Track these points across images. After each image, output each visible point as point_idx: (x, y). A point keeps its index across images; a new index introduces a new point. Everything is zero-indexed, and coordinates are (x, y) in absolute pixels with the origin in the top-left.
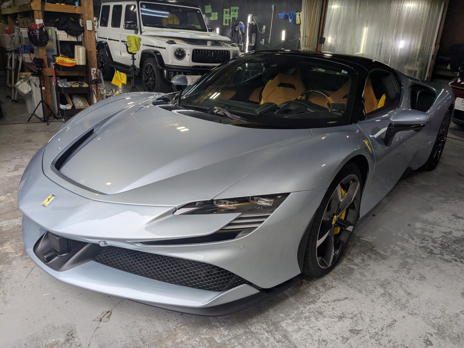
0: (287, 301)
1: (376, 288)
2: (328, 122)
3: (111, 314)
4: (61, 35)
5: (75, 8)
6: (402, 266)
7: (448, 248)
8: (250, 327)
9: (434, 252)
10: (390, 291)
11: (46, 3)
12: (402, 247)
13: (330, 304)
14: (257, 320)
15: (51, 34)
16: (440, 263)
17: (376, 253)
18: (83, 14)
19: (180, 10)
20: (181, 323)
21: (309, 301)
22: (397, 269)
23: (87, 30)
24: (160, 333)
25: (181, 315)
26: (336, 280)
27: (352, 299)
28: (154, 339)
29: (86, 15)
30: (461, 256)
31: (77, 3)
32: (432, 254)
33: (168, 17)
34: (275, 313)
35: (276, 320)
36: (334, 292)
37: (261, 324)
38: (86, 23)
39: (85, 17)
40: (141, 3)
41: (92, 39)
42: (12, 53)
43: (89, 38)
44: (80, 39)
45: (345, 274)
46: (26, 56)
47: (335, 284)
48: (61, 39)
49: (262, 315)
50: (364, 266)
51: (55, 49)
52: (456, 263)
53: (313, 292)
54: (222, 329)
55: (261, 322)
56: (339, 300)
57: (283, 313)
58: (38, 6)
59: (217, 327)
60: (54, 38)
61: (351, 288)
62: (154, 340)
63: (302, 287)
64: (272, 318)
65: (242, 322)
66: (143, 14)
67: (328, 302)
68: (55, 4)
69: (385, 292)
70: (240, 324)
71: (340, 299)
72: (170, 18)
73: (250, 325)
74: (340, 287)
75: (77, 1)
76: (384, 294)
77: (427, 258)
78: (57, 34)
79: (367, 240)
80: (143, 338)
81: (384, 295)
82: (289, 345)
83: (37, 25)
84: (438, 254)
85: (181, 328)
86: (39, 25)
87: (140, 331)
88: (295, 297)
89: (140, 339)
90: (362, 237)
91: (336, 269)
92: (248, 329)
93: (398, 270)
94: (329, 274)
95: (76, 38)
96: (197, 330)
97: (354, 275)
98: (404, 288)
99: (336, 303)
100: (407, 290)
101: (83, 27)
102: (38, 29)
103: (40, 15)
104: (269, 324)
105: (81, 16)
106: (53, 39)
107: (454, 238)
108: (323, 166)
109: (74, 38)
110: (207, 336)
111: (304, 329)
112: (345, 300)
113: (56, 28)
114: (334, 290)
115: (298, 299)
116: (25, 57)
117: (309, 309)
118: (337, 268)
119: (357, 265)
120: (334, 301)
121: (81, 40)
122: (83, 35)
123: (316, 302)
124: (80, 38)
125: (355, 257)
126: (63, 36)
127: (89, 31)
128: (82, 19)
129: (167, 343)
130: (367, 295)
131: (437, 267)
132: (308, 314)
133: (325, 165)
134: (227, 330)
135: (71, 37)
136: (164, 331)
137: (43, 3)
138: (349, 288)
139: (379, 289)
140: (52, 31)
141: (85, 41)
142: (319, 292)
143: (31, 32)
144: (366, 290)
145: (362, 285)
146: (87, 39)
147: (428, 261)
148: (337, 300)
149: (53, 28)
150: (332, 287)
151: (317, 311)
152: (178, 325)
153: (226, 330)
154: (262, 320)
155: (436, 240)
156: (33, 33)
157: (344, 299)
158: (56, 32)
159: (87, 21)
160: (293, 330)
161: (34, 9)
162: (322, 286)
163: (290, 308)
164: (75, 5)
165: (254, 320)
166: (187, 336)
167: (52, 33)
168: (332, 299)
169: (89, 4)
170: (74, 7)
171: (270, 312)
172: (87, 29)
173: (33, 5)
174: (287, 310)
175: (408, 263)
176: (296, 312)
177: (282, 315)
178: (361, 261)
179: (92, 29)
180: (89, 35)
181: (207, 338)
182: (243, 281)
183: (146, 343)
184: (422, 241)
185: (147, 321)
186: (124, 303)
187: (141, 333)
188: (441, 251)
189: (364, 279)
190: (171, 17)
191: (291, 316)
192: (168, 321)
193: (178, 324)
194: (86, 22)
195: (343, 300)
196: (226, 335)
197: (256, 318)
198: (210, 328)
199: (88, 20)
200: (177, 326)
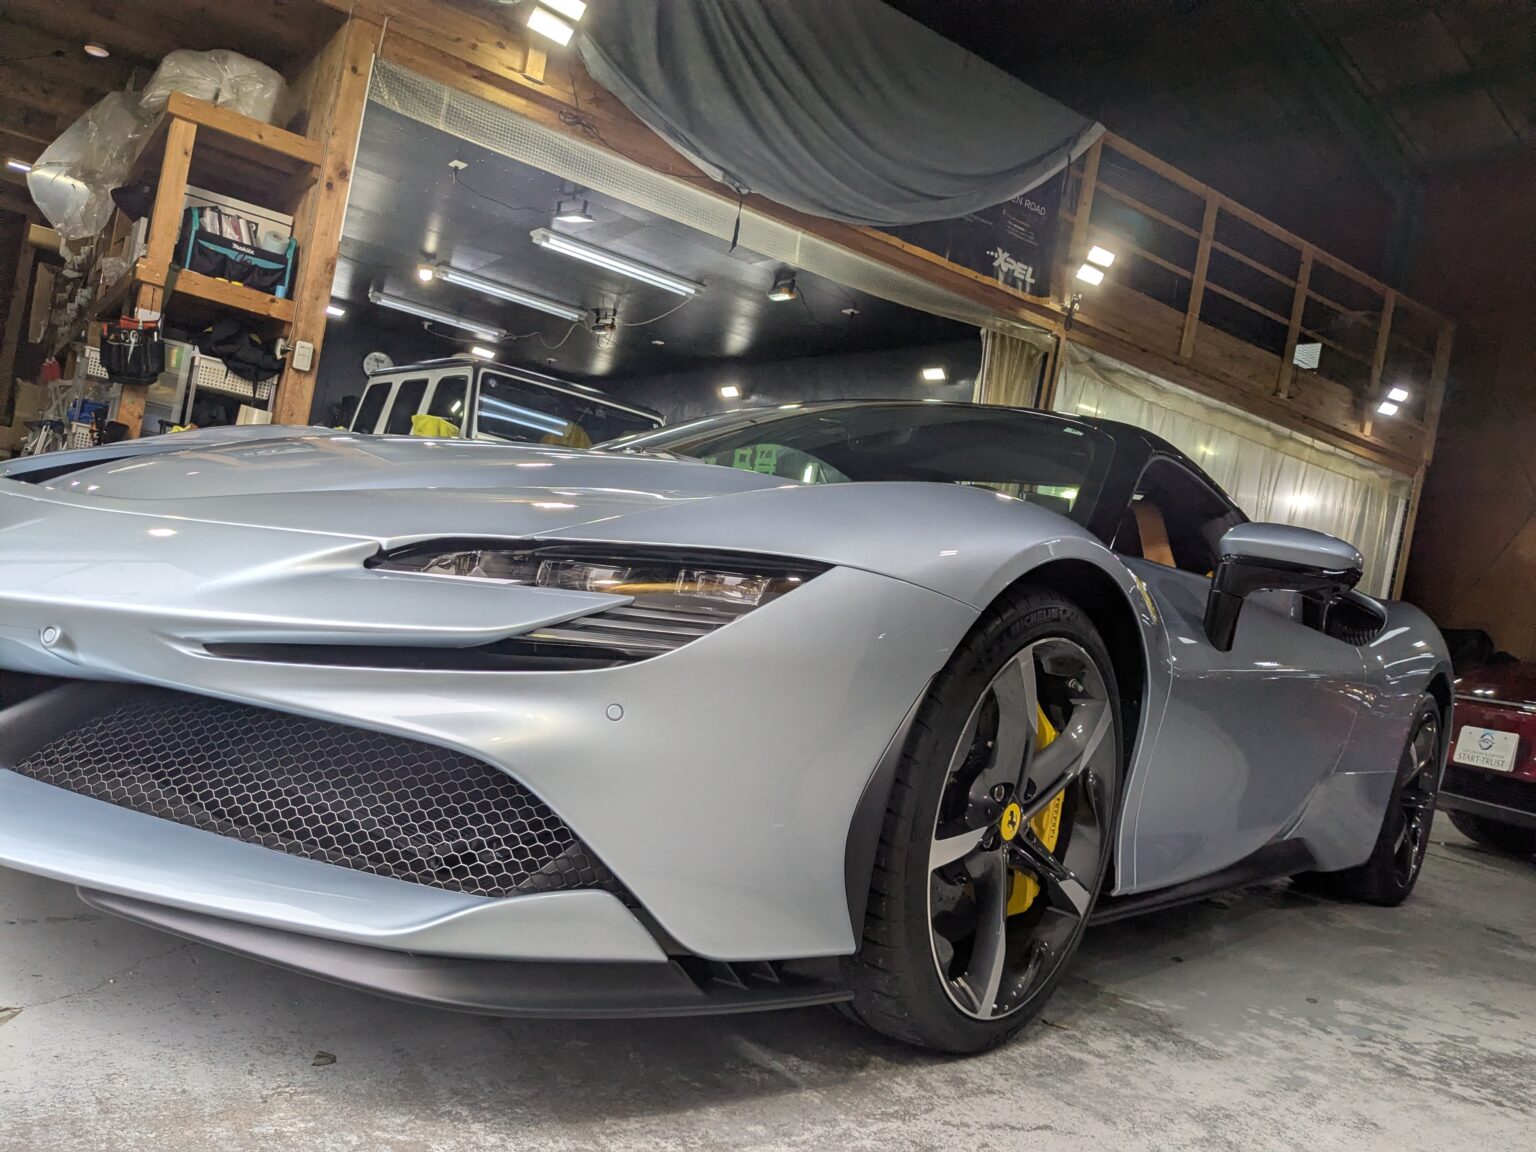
1: (1176, 1122)
3: (11, 1017)
4: (208, 370)
5: (273, 301)
6: (1284, 1086)
7: (1467, 1073)
8: (603, 1139)
9: (1410, 1072)
10: (1230, 1137)
11: (186, 270)
12: (1283, 1042)
13: (972, 1130)
15: (177, 361)
16: (1437, 1102)
17: (1178, 1040)
18: (291, 323)
19: (600, 413)
20: (305, 1085)
21: (882, 1112)
22: (1263, 1089)
23: (291, 370)
24: (195, 1099)
25: (314, 1065)
26: (1008, 1077)
27: (1070, 1133)
28: (156, 1108)
29: (301, 326)
30: (1519, 1097)
31: (281, 290)
32: (1403, 1075)
33: (561, 434)
34: (726, 1120)
35: (726, 1139)
36: (995, 1104)
37: (658, 1140)
38: (294, 349)
39: (296, 331)
40: (485, 374)
41: (303, 397)
42: (41, 427)
43: (292, 392)
44: (264, 392)
45: (1050, 1069)
46: (80, 430)
47: (1000, 1083)
48: (202, 380)
49: (669, 1116)
50: (1130, 1062)
51: (177, 408)
52: (1502, 1109)
53: (906, 1090)
54: (475, 1127)
55: (660, 1134)
56: (1013, 1128)
57: (764, 1124)
58: (156, 272)
59: (458, 1118)
60: (183, 375)
61: (1069, 1104)
62: (154, 1112)
63: (864, 1074)
64: (711, 1132)
65: (577, 1122)
66: (484, 414)
67: (967, 1126)
68: (211, 279)
69: (1211, 1137)
71: (1019, 1126)
72: (568, 439)
73: (607, 1135)
74: (1023, 1096)
75: (283, 285)
76: (1207, 1140)
77: (1384, 1082)
78: (196, 363)
79: (1146, 1007)
80: (108, 1099)
81: (1206, 1144)
83: (138, 322)
84: (1427, 1079)
85: (295, 1098)
86: (144, 322)
87: (109, 1078)
88: (825, 1092)
89: (93, 1098)
90: (1126, 998)
91: (1012, 1052)
92: (596, 1143)
93: (1268, 1092)
94: (981, 1058)
95: (251, 388)
96: (363, 1111)
97: (1086, 1076)
98: (1292, 1139)
99: (996, 1132)
100: (1302, 1145)
101: (284, 360)
102: (138, 331)
103: (156, 298)
104: (694, 1143)
105: (286, 327)
106: (177, 379)
107: (1485, 1054)
108: (945, 553)
109: (247, 387)
110: (400, 1137)
112: (1039, 1131)
113: (197, 349)
114: (995, 1100)
115: (839, 1100)
116: (74, 434)
117: (881, 1131)
118: (1017, 1049)
119: (1099, 1055)
120: (993, 1127)
121: (265, 395)
122: (275, 382)
123: (915, 1118)
124: (266, 391)
125: (1094, 1035)
126: (213, 374)
127: (298, 371)
128: (286, 338)
129: (209, 1129)
130: (1136, 1134)
131: (1424, 1107)
132: (874, 1142)
133: (953, 553)
134: (501, 1133)
135: (236, 380)
136: (214, 1095)
137: (178, 267)
138: (1061, 1104)
139: (1186, 1127)
140: (181, 354)
141: (279, 401)
142: (931, 1094)
143: (112, 337)
144: (1129, 1119)
145: (1118, 1106)
146: (286, 396)
147: (1388, 1089)
148: (1006, 1125)
149: (188, 347)
150: (991, 1092)
151: (913, 1142)
152: (287, 1090)
153: (493, 1132)
154: (664, 1129)
155: (1417, 1047)
156: (117, 339)
157: (1035, 1129)
158: (193, 359)
159: (298, 342)
161: (143, 278)
162: (946, 1081)
163: (796, 1116)
164: (273, 293)
165: (633, 1124)
166: (312, 1124)
167: (179, 361)
168: (984, 1121)
169: (317, 299)
170: (270, 296)
171: (707, 1114)
172: (295, 365)
173: (144, 267)
174: (784, 1120)
175: (1308, 1081)
176: (819, 1130)
177: (760, 1129)
178: (1115, 1049)
179: (307, 369)
180: (295, 384)
181: (399, 1142)
182: (592, 873)
183: (115, 1113)
184: (1364, 1043)
185: (156, 1057)
186: (90, 1000)
187: (109, 1085)
188: (1437, 1073)
189: (1126, 1091)
190: (570, 435)
191: (793, 1138)
192: (250, 1073)
193: (287, 1086)
194: (295, 345)
195: (1028, 1131)
196: (487, 1144)
197: (641, 1119)
198: (427, 1118)
199: (302, 340)
200: (279, 1090)
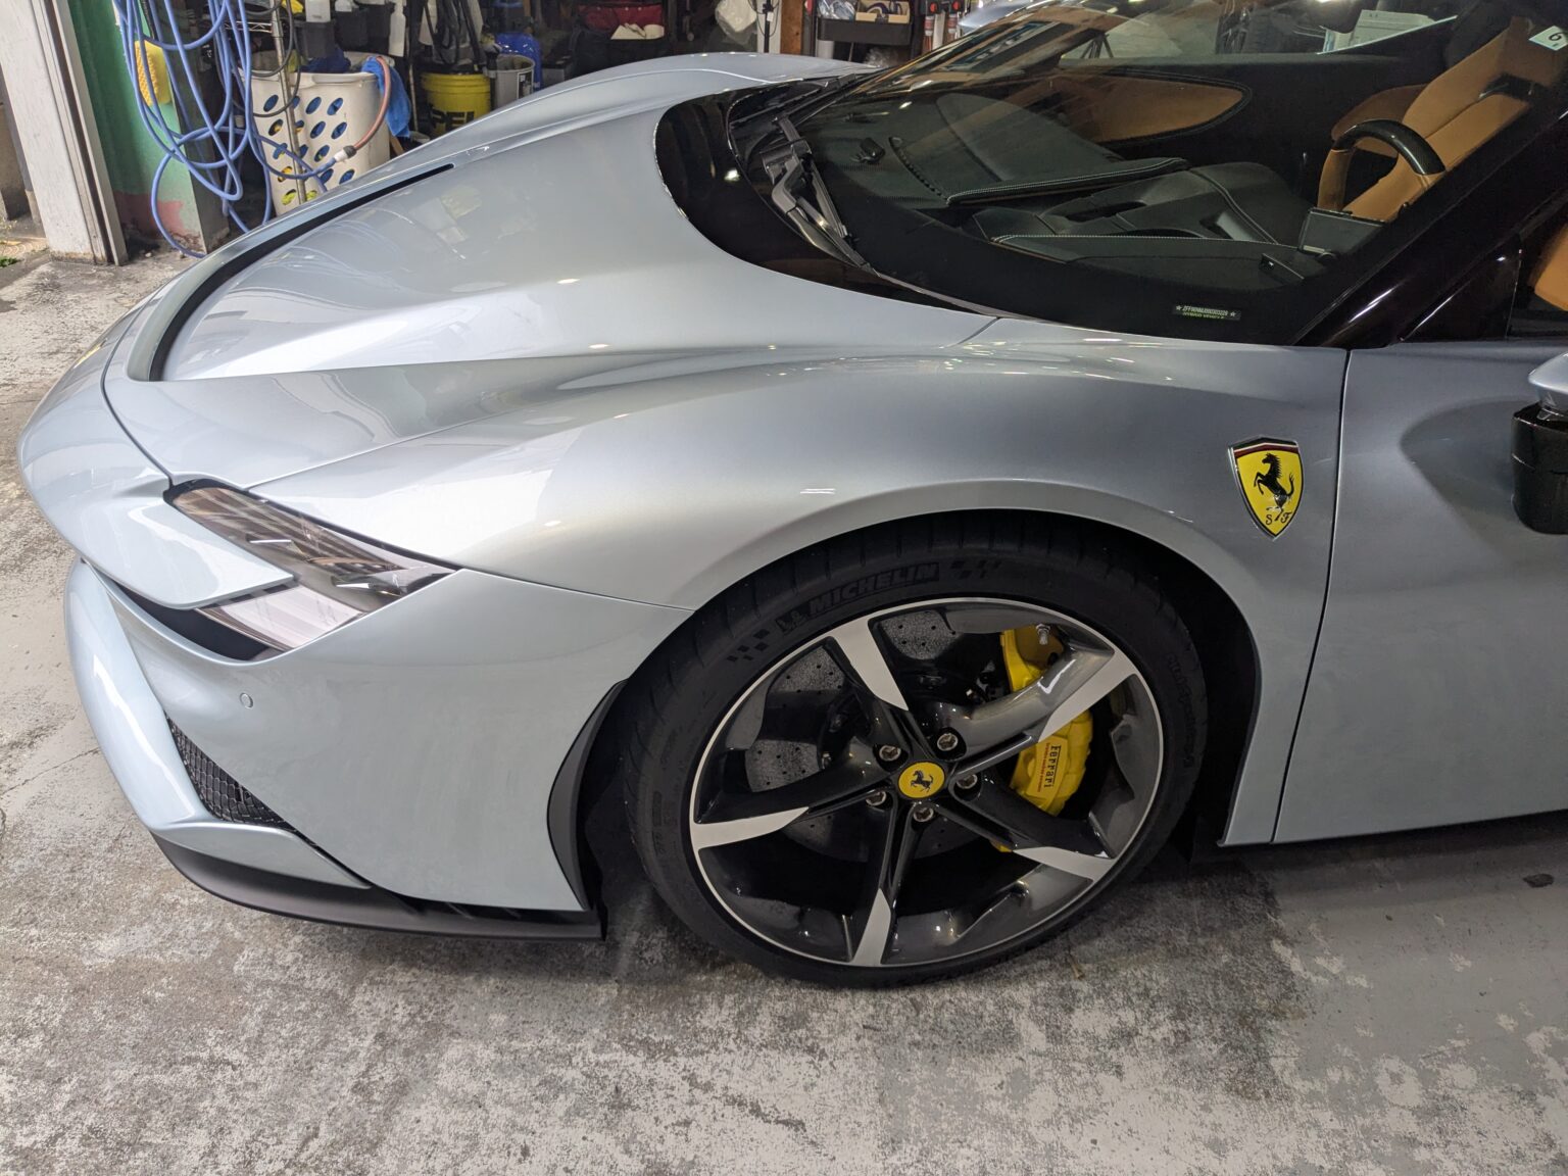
0: (579, 989)
2: (1182, 305)
8: (362, 987)
13: (703, 1097)
14: (409, 983)
17: (1245, 1046)
21: (647, 1038)
26: (869, 1033)
27: (811, 1142)
34: (487, 998)
35: (459, 1021)
36: (789, 1069)
37: (402, 1003)
45: (944, 1040)
47: (842, 1043)
50: (1087, 1060)
53: (715, 1015)
54: (297, 939)
55: (412, 996)
57: (513, 1015)
61: (881, 1102)
63: (705, 977)
64: (455, 1008)
67: (708, 1088)
70: (353, 961)
71: (767, 1111)
73: (371, 983)
74: (842, 1069)
79: (1296, 967)
82: (368, 1125)
88: (626, 992)
90: (1285, 942)
92: (347, 990)
94: (880, 995)
99: (729, 1110)
104: (419, 1019)
111: (487, 1112)
112: (781, 1126)
114: (798, 1064)
115: (628, 1006)
117: (607, 1064)
119: (1056, 1037)
123: (666, 1059)
125: (1110, 999)
132: (579, 1076)
134: (303, 952)
138: (873, 1096)
142: (735, 1030)
144: (925, 1153)
145: (944, 1127)
148: (754, 1104)
150: (811, 1050)
151: (618, 1090)
153: (300, 950)
154: (424, 991)
157: (777, 1122)
160: (450, 1089)
162: (782, 1018)
163: (554, 1015)
165: (404, 977)
168: (737, 1090)
171: (479, 985)
174: (537, 1016)
176: (551, 1041)
177: (498, 1019)
178: (1103, 1033)
181: (231, 938)
189: (995, 1106)
191: (514, 1042)
195: (768, 1122)
196: (280, 963)
197: (419, 974)
